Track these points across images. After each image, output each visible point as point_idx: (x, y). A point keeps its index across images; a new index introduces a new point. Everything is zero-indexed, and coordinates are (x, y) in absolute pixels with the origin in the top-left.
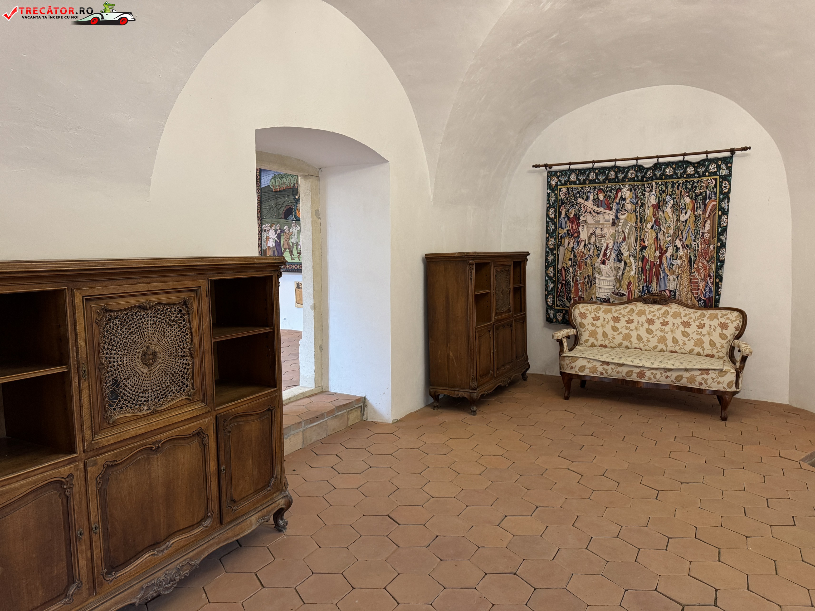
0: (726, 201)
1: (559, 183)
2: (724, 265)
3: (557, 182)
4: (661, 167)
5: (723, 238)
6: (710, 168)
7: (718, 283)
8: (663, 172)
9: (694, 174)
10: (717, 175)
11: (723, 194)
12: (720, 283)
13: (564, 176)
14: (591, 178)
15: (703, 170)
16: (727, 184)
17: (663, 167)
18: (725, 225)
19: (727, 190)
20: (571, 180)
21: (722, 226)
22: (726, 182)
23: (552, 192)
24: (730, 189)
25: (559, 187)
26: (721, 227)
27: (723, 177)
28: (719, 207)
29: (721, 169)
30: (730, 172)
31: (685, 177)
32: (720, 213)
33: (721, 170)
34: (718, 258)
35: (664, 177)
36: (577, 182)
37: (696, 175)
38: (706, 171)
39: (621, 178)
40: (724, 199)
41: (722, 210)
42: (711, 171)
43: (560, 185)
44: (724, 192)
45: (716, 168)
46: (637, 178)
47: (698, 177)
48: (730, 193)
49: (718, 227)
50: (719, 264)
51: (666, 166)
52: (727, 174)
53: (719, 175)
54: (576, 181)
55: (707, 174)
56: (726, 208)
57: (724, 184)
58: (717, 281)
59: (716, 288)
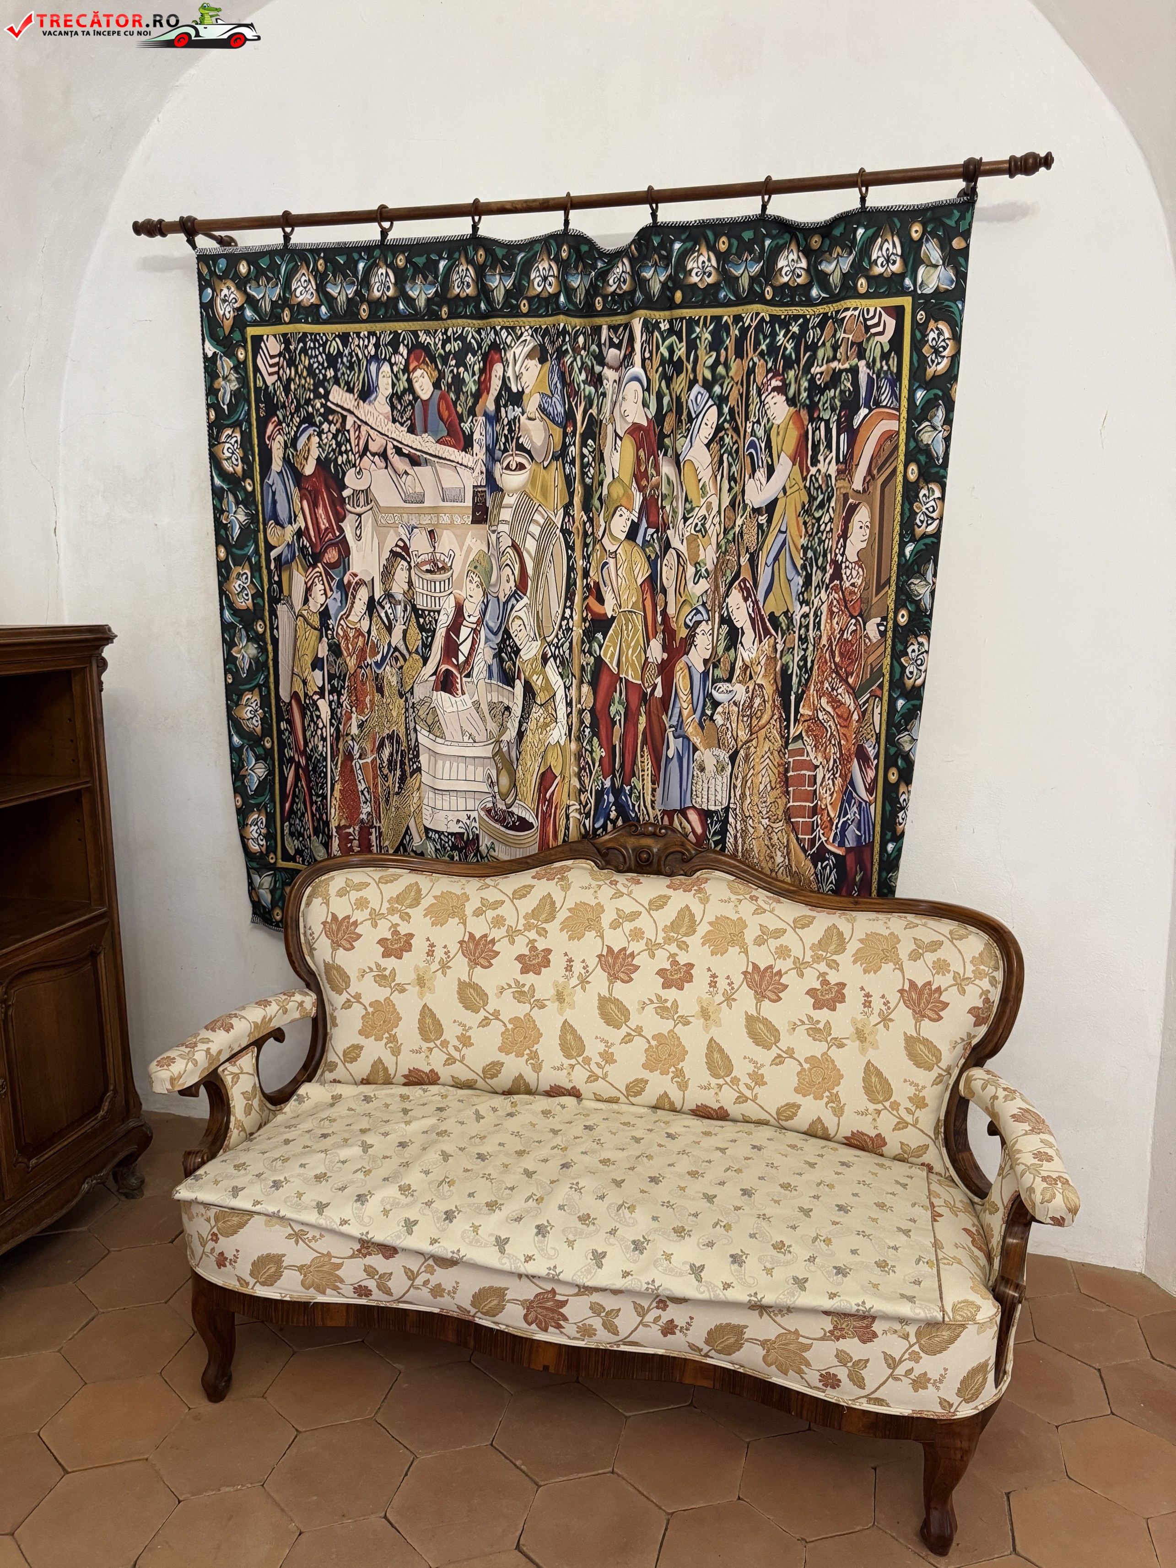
0: (941, 414)
1: (249, 313)
2: (919, 707)
3: (241, 309)
4: (666, 245)
5: (920, 588)
6: (874, 257)
7: (897, 785)
8: (676, 273)
9: (808, 287)
10: (903, 292)
11: (927, 385)
12: (902, 788)
13: (269, 280)
14: (377, 294)
15: (846, 265)
16: (947, 334)
17: (677, 246)
18: (931, 529)
19: (943, 366)
20: (295, 301)
21: (919, 532)
22: (942, 326)
23: (226, 354)
24: (955, 359)
25: (251, 331)
26: (913, 540)
27: (927, 302)
28: (907, 444)
29: (923, 262)
30: (961, 276)
31: (768, 297)
32: (913, 472)
33: (921, 270)
34: (897, 676)
35: (678, 296)
36: (323, 309)
37: (815, 292)
38: (859, 268)
39: (499, 295)
40: (930, 405)
41: (923, 459)
42: (878, 270)
43: (255, 323)
44: (930, 372)
45: (902, 256)
46: (569, 298)
47: (824, 302)
48: (955, 378)
49: (901, 536)
50: (900, 703)
51: (689, 245)
52: (944, 286)
53: (913, 294)
54: (317, 307)
55: (862, 284)
56: (940, 449)
57: (932, 335)
58: (893, 778)
59: (888, 808)
